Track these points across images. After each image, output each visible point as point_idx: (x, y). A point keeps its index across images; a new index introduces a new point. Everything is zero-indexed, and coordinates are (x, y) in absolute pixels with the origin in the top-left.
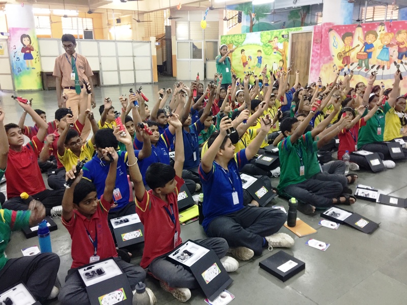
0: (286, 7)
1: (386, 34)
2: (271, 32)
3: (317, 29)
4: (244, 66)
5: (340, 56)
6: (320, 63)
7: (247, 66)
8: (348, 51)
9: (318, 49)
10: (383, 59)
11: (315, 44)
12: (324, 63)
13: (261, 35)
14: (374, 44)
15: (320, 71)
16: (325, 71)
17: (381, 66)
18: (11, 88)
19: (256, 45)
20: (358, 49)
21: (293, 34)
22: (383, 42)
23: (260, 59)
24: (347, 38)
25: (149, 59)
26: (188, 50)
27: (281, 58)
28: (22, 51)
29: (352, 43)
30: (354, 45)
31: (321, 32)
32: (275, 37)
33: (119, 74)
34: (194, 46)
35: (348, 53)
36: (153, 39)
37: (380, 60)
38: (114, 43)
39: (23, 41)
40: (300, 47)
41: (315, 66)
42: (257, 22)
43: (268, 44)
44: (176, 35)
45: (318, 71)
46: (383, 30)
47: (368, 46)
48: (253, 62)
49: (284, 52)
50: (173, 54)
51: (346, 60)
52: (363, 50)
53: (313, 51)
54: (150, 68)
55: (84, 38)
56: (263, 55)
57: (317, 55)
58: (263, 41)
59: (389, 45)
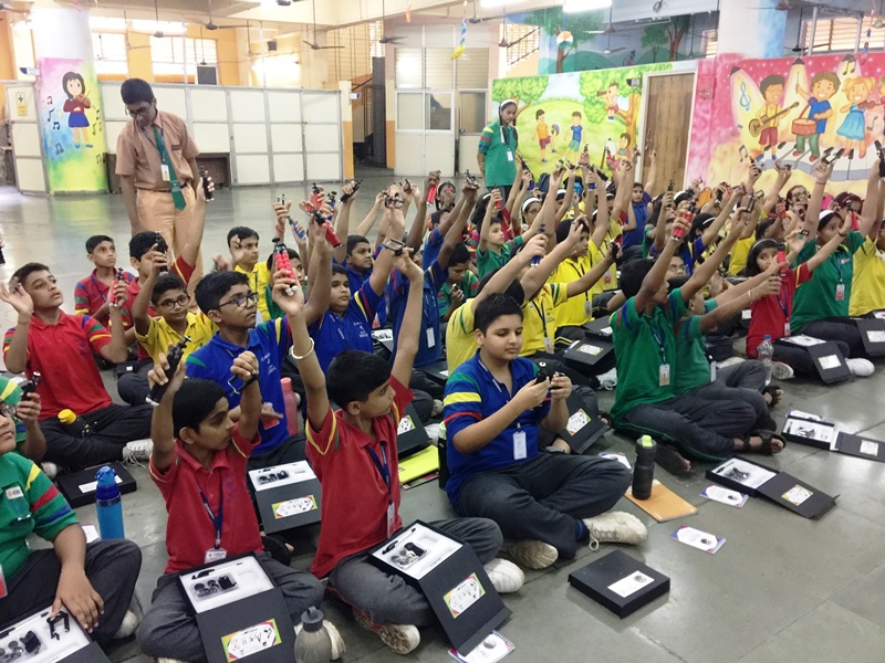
0: (637, 17)
1: (859, 81)
2: (603, 73)
3: (704, 67)
4: (543, 147)
5: (754, 126)
6: (710, 143)
7: (548, 147)
8: (774, 117)
9: (707, 112)
10: (850, 135)
11: (700, 100)
12: (720, 142)
13: (581, 79)
14: (832, 101)
15: (709, 159)
16: (721, 160)
17: (847, 151)
18: (43, 189)
19: (570, 100)
20: (795, 113)
21: (651, 78)
22: (851, 97)
23: (577, 133)
24: (771, 88)
25: (335, 129)
26: (420, 110)
27: (624, 130)
28: (65, 110)
29: (782, 100)
30: (787, 104)
31: (715, 74)
32: (612, 85)
33: (271, 160)
34: (434, 103)
35: (772, 121)
36: (345, 86)
37: (843, 138)
38: (261, 95)
39: (68, 86)
40: (667, 106)
41: (700, 148)
42: (573, 51)
43: (597, 98)
44: (395, 78)
45: (705, 159)
46: (853, 71)
47: (818, 106)
48: (562, 139)
49: (632, 116)
50: (387, 119)
51: (769, 135)
52: (806, 115)
53: (696, 115)
54: (337, 148)
55: (197, 82)
56: (584, 122)
57: (703, 124)
58: (585, 91)
59: (865, 105)
